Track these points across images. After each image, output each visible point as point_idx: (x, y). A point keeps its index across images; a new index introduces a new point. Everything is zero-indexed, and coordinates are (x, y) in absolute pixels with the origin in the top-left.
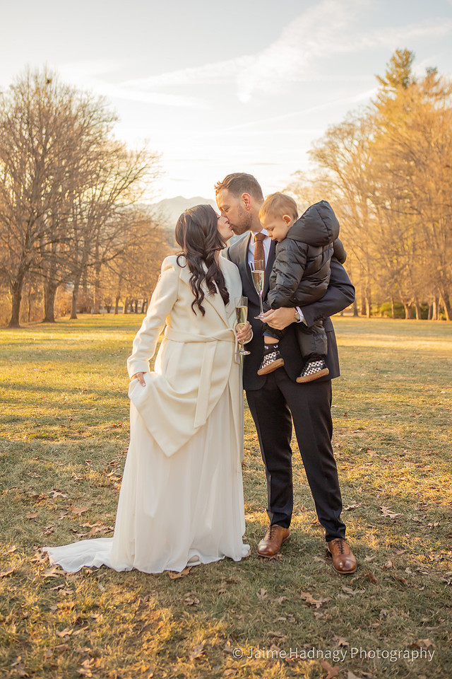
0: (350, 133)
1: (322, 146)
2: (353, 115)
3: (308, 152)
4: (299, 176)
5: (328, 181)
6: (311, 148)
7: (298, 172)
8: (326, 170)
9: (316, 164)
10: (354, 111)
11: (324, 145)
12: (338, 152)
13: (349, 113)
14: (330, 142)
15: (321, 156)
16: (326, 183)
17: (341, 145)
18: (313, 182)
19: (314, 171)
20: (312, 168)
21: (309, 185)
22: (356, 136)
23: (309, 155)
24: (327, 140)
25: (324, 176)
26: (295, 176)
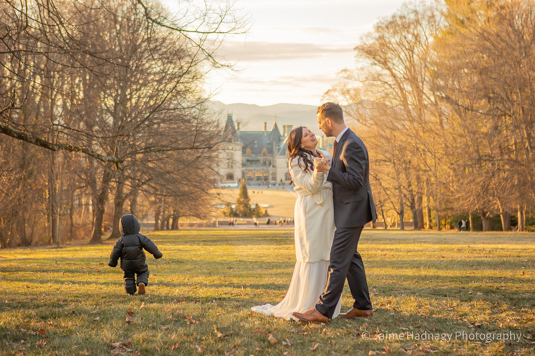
0: (406, 27)
1: (370, 42)
2: (409, 6)
3: (356, 48)
4: (346, 75)
5: (380, 80)
6: (358, 43)
7: (345, 70)
8: (378, 68)
9: (366, 62)
10: (410, 3)
11: (374, 41)
12: (389, 48)
13: (405, 5)
14: (381, 38)
15: (370, 52)
16: (379, 82)
17: (393, 40)
18: (363, 81)
19: (362, 69)
20: (359, 65)
21: (357, 85)
22: (411, 30)
23: (356, 52)
24: (377, 35)
25: (376, 75)
26: (341, 75)
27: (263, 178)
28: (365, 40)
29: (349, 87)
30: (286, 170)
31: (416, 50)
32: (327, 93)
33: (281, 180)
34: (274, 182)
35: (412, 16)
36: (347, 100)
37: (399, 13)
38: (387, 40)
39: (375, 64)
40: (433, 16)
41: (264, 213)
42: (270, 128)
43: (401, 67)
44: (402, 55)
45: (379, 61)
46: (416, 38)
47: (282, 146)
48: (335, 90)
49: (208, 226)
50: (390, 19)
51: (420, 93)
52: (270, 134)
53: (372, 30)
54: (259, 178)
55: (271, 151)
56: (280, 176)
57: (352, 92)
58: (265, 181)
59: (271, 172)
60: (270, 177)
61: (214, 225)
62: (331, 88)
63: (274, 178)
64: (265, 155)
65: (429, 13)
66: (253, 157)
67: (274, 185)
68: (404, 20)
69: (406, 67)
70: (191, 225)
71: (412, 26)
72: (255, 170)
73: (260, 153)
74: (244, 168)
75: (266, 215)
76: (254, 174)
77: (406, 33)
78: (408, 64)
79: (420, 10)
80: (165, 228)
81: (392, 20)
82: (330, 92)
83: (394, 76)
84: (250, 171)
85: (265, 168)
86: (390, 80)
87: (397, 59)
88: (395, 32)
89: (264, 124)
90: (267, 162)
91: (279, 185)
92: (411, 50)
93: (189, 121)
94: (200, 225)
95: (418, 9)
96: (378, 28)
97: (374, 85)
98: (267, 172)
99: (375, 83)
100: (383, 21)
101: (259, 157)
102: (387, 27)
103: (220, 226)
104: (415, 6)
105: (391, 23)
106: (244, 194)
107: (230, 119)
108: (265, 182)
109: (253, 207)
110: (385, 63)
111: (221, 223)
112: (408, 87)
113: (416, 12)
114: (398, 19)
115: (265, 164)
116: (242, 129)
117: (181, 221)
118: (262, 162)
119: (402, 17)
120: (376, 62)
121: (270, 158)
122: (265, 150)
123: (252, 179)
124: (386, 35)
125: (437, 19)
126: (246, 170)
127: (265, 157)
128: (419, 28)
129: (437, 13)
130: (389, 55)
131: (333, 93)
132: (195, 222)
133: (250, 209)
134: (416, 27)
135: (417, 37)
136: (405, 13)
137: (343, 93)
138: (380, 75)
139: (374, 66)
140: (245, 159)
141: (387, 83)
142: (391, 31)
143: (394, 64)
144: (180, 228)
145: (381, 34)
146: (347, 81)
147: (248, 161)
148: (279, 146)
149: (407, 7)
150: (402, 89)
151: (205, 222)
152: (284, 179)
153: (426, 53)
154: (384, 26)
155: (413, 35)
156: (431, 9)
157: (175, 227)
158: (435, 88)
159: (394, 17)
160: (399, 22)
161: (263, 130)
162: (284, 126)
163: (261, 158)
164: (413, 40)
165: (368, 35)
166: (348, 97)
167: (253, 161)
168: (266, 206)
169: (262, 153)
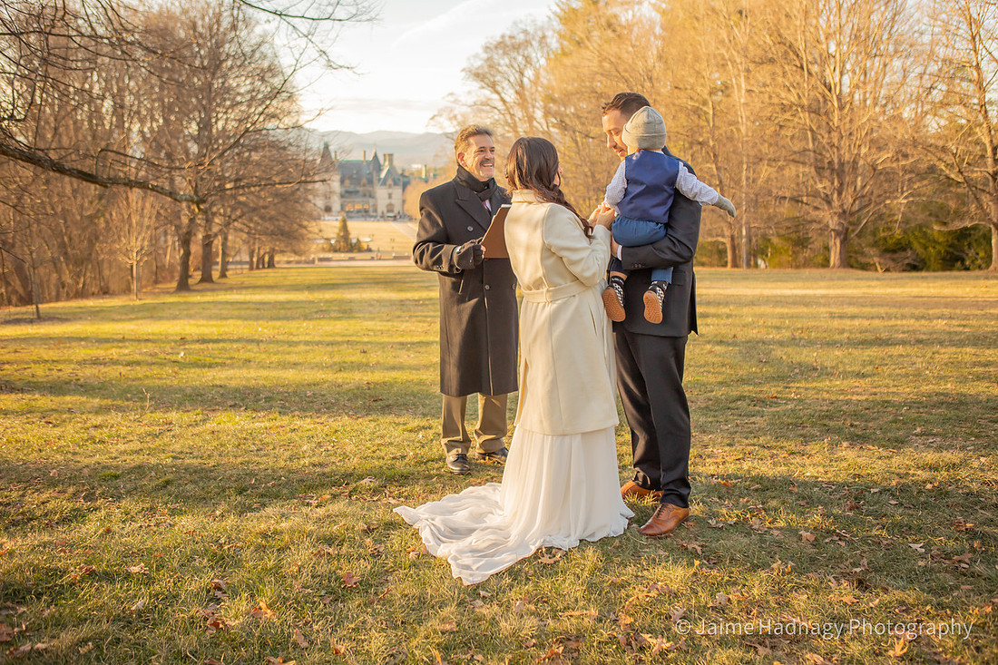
0: (516, 47)
1: (478, 63)
3: (463, 70)
4: (452, 99)
5: (488, 105)
6: (465, 65)
7: (452, 94)
8: (487, 92)
9: (474, 85)
10: (521, 21)
11: (482, 62)
12: (498, 70)
13: (515, 23)
14: (489, 59)
15: (478, 76)
16: (488, 107)
17: (502, 62)
18: (470, 106)
19: (469, 93)
20: (466, 89)
21: (465, 109)
22: (521, 51)
23: (464, 74)
24: (485, 56)
25: (484, 100)
26: (447, 99)
27: (363, 211)
28: (472, 61)
29: (456, 112)
30: (387, 201)
31: (526, 73)
32: (432, 118)
33: (383, 213)
34: (374, 214)
35: (521, 37)
36: (454, 127)
37: (508, 33)
38: (496, 61)
39: (483, 88)
40: (544, 37)
41: (366, 247)
42: (370, 157)
43: (511, 91)
44: (512, 79)
45: (488, 85)
46: (527, 61)
47: (383, 175)
48: (440, 115)
49: (308, 263)
50: (499, 39)
51: (531, 119)
52: (369, 163)
53: (480, 51)
54: (358, 212)
55: (370, 182)
56: (382, 208)
57: (459, 117)
58: (365, 214)
59: (371, 204)
60: (371, 209)
61: (313, 262)
62: (436, 113)
63: (375, 211)
64: (364, 185)
65: (540, 34)
66: (352, 188)
67: (376, 217)
68: (514, 41)
69: (517, 92)
70: (289, 262)
71: (522, 47)
72: (354, 202)
73: (359, 184)
74: (344, 200)
75: (369, 250)
76: (354, 207)
77: (516, 54)
78: (518, 88)
79: (531, 29)
80: (261, 266)
81: (501, 40)
82: (436, 118)
83: (503, 101)
84: (349, 203)
85: (365, 199)
86: (500, 105)
87: (507, 82)
88: (505, 53)
89: (363, 153)
90: (368, 194)
91: (382, 217)
92: (522, 74)
93: (284, 148)
94: (298, 262)
95: (528, 28)
96: (487, 49)
97: (483, 111)
98: (368, 203)
99: (484, 108)
100: (491, 41)
101: (358, 188)
102: (496, 47)
103: (320, 264)
104: (526, 25)
105: (500, 43)
106: (344, 227)
107: (327, 147)
109: (354, 241)
110: (493, 86)
111: (321, 260)
112: (519, 113)
113: (525, 32)
114: (507, 38)
115: (365, 195)
116: (341, 158)
117: (277, 258)
118: (361, 193)
119: (512, 37)
120: (485, 86)
121: (370, 189)
122: (364, 181)
123: (352, 212)
124: (496, 57)
125: (548, 40)
126: (345, 202)
127: (364, 188)
128: (530, 49)
129: (549, 33)
130: (498, 78)
131: (437, 118)
132: (292, 259)
133: (351, 244)
134: (526, 48)
135: (527, 59)
136: (515, 33)
137: (450, 119)
138: (489, 99)
139: (482, 90)
140: (343, 190)
141: (495, 108)
142: (501, 52)
143: (503, 88)
144: (277, 266)
145: (490, 56)
146: (453, 105)
147: (347, 192)
148: (379, 176)
149: (517, 26)
150: (512, 115)
151: (303, 258)
152: (385, 212)
153: (537, 76)
154: (492, 46)
155: (523, 56)
156: (542, 28)
157: (271, 265)
158: (547, 113)
159: (503, 37)
160: (508, 42)
161: (362, 159)
162: (385, 155)
163: (361, 189)
164: (524, 62)
165: (476, 56)
166: (455, 123)
167: (352, 192)
168: (368, 239)
169: (362, 183)
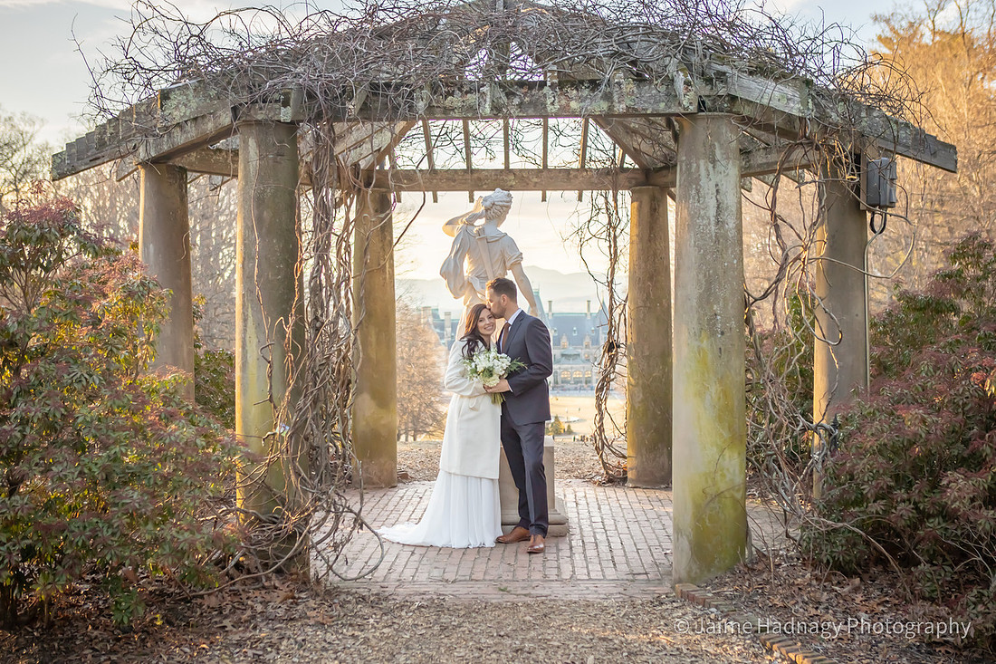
27: (584, 380)
41: (565, 428)
42: (595, 309)
52: (594, 317)
54: (577, 381)
55: (595, 342)
58: (586, 384)
59: (595, 371)
60: (594, 379)
64: (587, 347)
66: (570, 350)
72: (572, 368)
73: (581, 344)
75: (569, 431)
76: (572, 374)
84: (566, 370)
85: (586, 365)
89: (586, 303)
98: (590, 370)
108: (585, 386)
115: (587, 360)
116: (556, 309)
118: (582, 357)
122: (587, 340)
123: (568, 382)
126: (560, 368)
127: (588, 350)
147: (563, 355)
161: (586, 311)
163: (582, 352)
167: (570, 356)
168: (571, 419)
169: (585, 344)
